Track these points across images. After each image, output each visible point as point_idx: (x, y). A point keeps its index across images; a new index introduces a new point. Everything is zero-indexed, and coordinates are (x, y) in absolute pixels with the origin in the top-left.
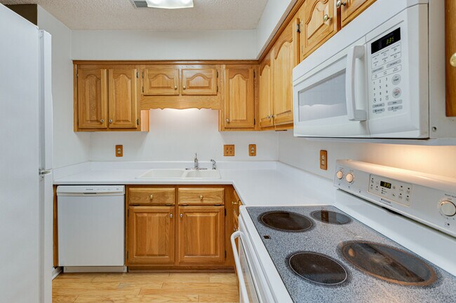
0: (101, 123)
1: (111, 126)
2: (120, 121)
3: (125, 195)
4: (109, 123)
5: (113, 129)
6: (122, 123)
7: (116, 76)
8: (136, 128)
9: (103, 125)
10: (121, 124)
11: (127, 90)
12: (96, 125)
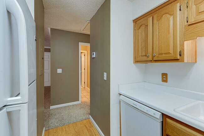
0: (148, 57)
1: (155, 59)
2: (161, 54)
3: (162, 122)
4: (153, 57)
5: (156, 61)
6: (164, 55)
7: (159, 19)
8: (178, 60)
9: (149, 58)
10: (163, 57)
11: (169, 26)
12: (145, 58)
